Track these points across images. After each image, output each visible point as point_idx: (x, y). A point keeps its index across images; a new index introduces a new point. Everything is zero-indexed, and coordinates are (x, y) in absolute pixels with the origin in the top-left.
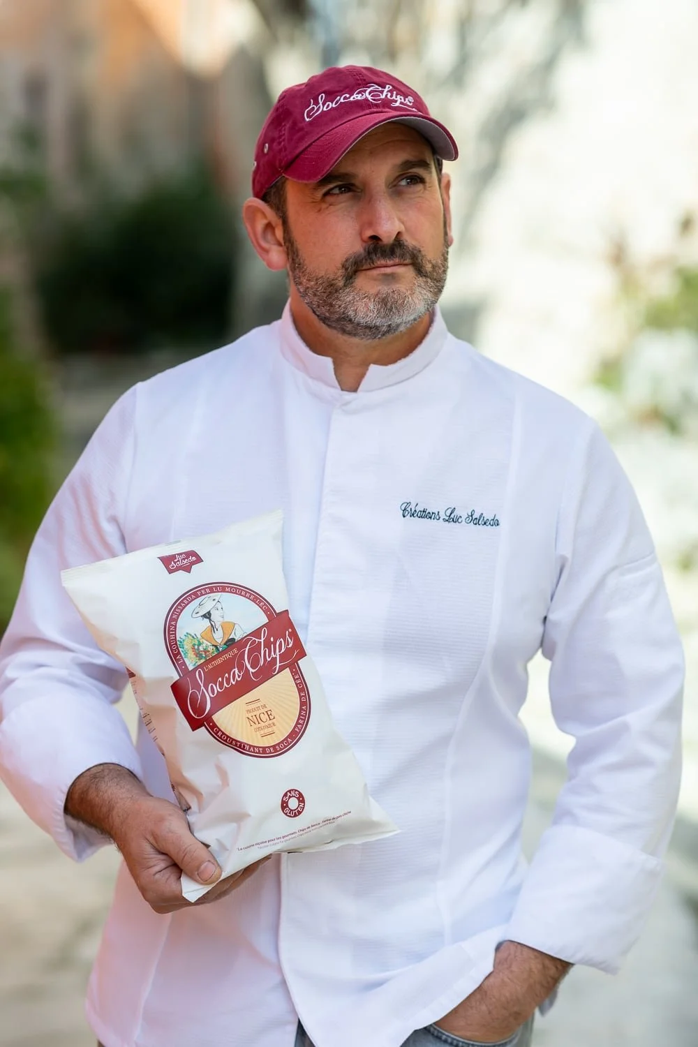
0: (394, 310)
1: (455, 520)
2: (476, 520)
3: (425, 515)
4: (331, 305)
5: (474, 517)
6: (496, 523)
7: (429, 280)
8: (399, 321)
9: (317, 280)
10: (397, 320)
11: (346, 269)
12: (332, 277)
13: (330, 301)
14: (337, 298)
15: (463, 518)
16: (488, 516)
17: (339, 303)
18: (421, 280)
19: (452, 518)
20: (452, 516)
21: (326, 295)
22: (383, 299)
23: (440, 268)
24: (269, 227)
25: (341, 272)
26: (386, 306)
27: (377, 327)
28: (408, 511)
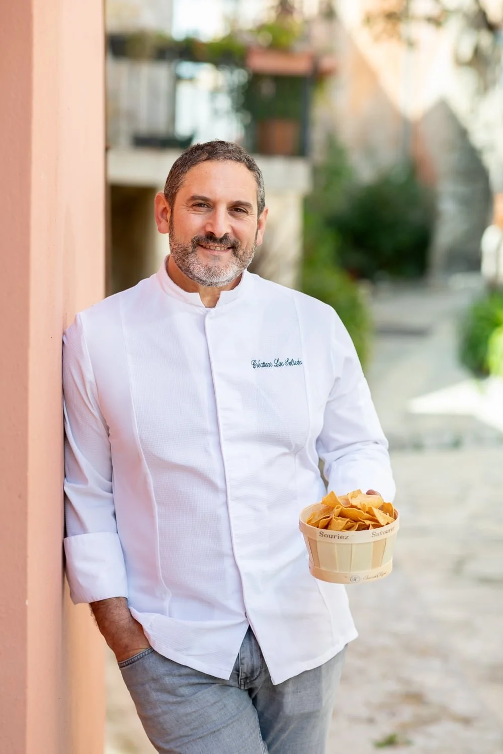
0: (214, 275)
1: (280, 365)
2: (290, 363)
3: (265, 365)
4: (184, 261)
5: (289, 361)
6: (300, 363)
7: (238, 260)
8: (217, 281)
9: (179, 245)
10: (215, 280)
11: (193, 243)
12: (186, 246)
13: (183, 258)
14: (187, 258)
15: (284, 363)
16: (296, 360)
17: (188, 261)
18: (235, 258)
19: (278, 365)
20: (278, 363)
21: (182, 254)
22: (209, 269)
23: (248, 255)
24: (165, 210)
25: (190, 244)
26: (210, 272)
27: (205, 281)
28: (255, 365)
